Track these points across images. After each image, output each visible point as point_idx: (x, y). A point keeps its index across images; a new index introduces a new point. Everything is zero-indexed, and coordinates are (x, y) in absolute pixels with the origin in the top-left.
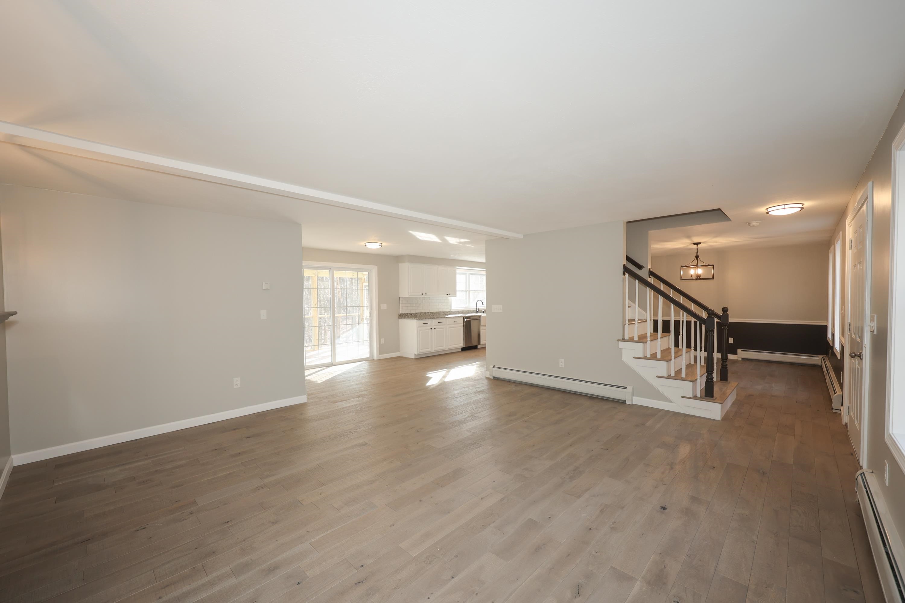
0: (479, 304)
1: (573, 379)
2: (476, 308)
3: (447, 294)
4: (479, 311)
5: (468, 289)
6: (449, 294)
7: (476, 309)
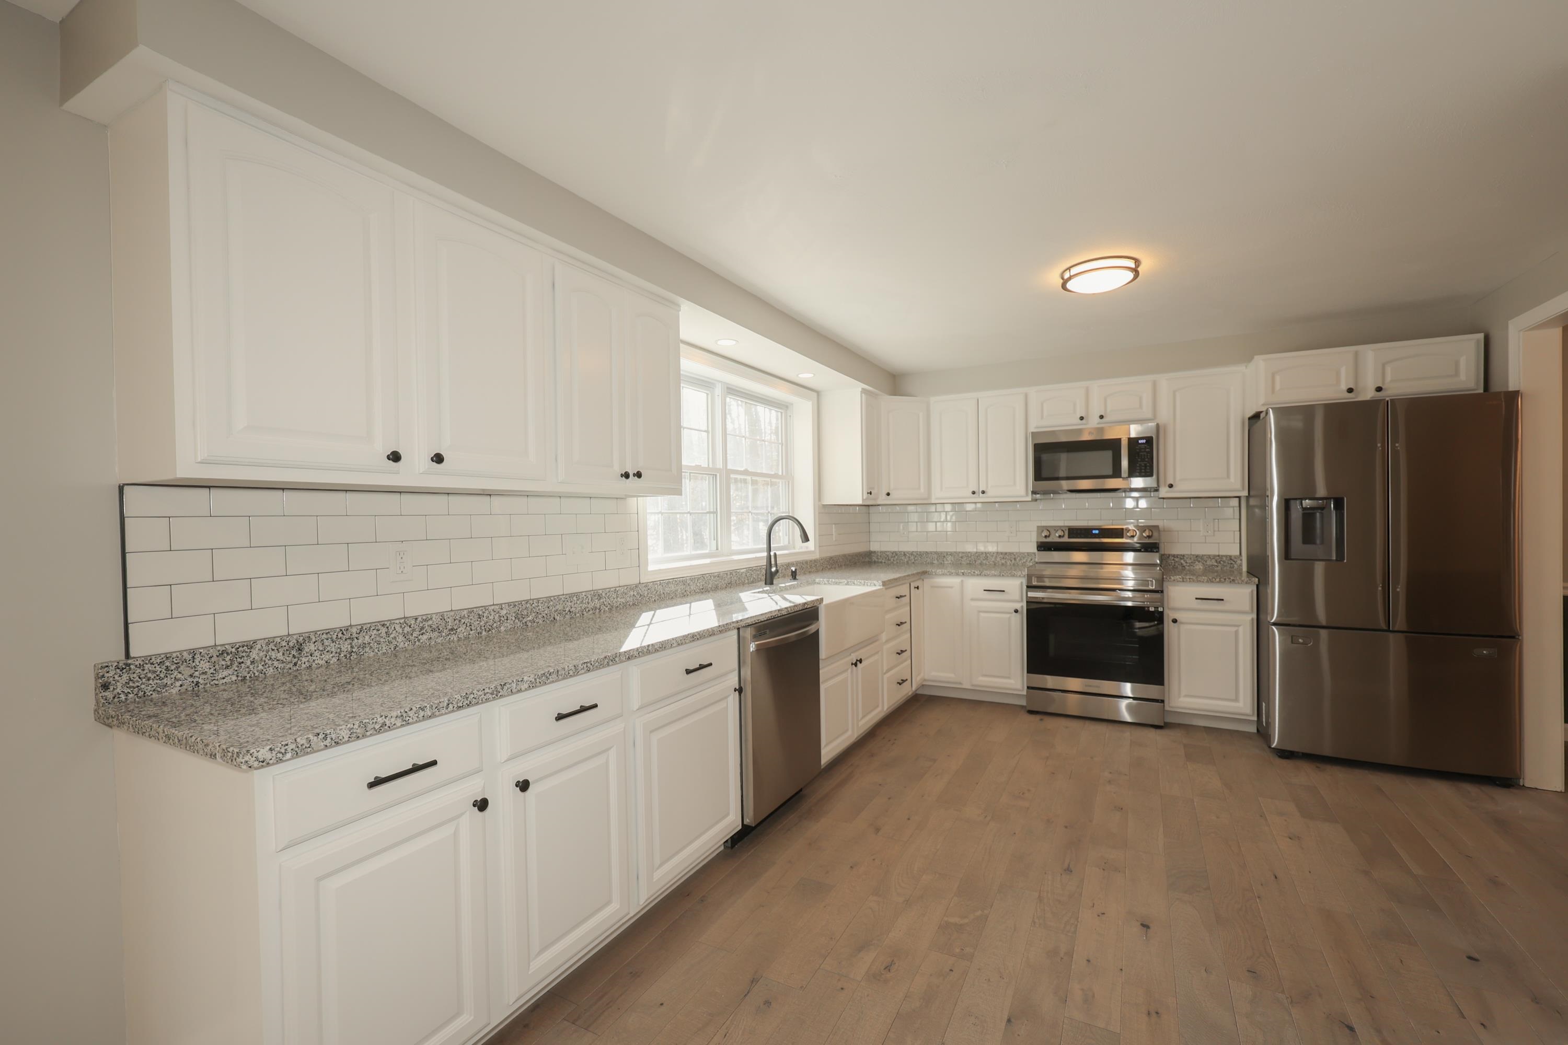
0: (785, 536)
2: (765, 554)
3: (626, 475)
4: (777, 571)
5: (720, 465)
6: (639, 475)
7: (764, 562)
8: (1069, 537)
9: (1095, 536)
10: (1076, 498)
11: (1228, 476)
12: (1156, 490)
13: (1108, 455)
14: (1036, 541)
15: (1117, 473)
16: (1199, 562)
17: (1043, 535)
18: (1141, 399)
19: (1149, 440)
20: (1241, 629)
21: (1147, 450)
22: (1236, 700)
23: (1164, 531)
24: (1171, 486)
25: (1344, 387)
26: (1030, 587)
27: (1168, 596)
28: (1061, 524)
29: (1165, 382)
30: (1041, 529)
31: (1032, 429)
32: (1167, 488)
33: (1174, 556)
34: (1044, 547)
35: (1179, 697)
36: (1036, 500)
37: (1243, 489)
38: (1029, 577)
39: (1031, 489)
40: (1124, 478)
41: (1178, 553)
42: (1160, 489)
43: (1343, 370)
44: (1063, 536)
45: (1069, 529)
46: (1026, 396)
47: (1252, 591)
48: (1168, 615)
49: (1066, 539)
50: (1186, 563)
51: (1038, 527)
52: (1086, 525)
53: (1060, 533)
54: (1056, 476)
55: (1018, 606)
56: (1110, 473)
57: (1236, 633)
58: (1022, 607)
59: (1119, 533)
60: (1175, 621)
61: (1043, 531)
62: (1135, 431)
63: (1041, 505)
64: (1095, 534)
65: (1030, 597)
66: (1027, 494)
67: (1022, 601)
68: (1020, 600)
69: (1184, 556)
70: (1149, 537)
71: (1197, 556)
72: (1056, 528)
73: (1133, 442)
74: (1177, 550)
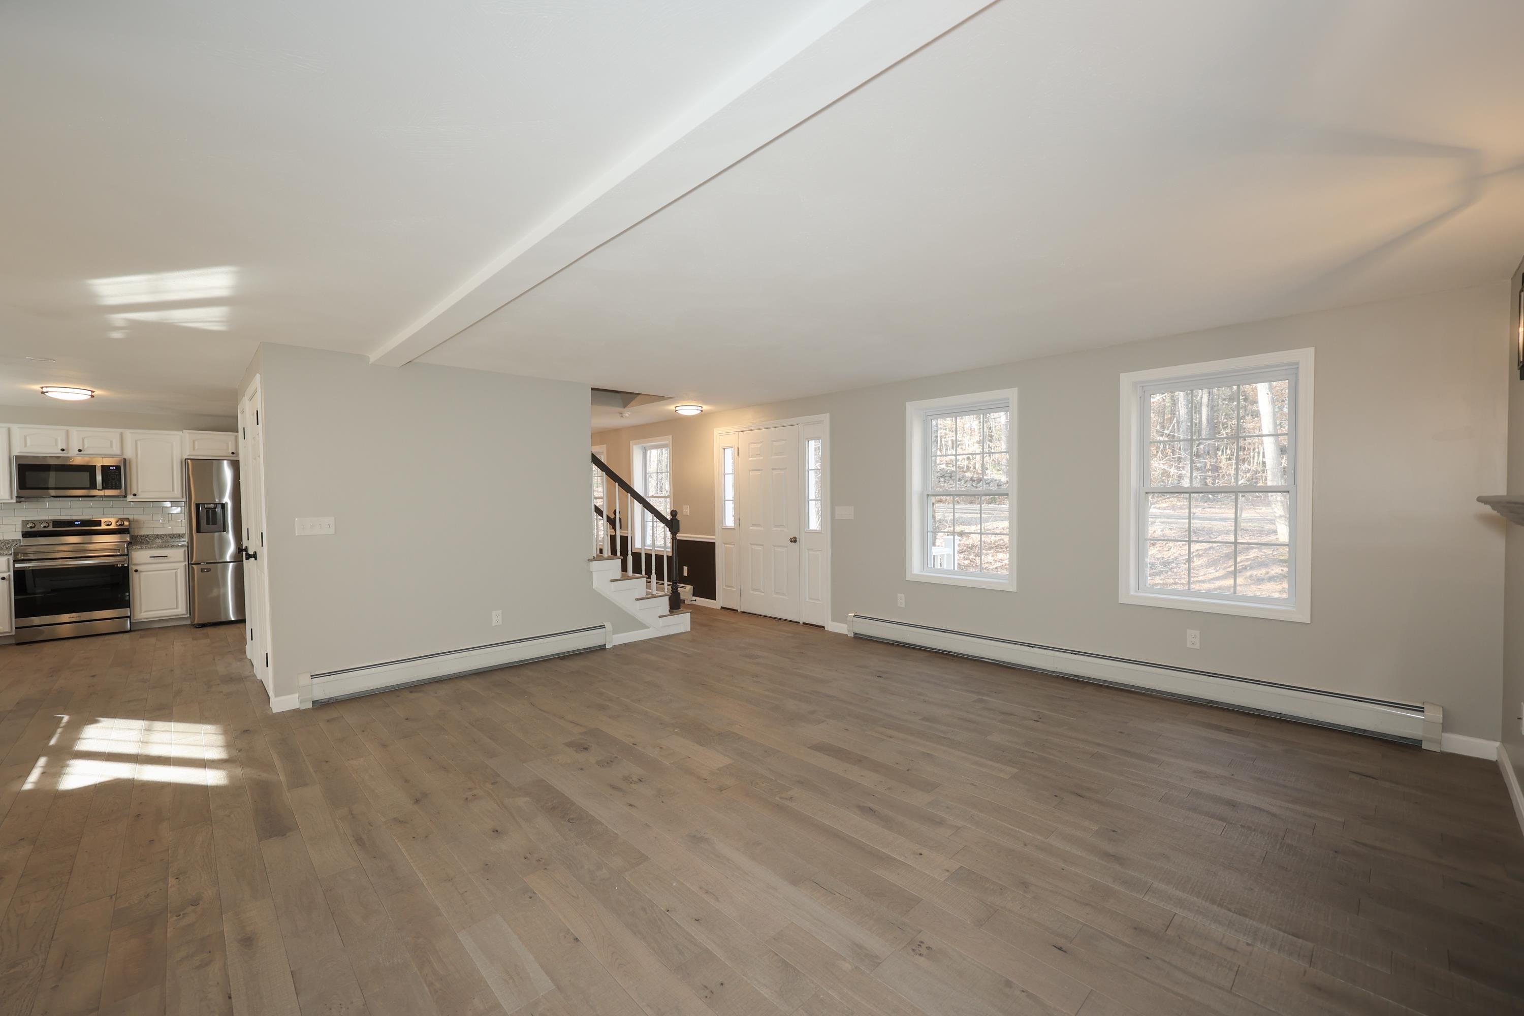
1: (521, 641)
8: (53, 527)
9: (77, 526)
10: (60, 501)
11: (173, 490)
12: (125, 497)
13: (86, 475)
14: (21, 531)
15: (93, 486)
16: (159, 538)
17: (28, 526)
18: (111, 442)
19: (118, 468)
20: (179, 571)
21: (116, 474)
22: (177, 608)
23: (134, 521)
24: (135, 495)
25: (231, 451)
26: (16, 561)
27: (131, 557)
28: (46, 518)
29: (129, 435)
30: (25, 523)
31: (17, 451)
32: (133, 497)
33: (141, 536)
34: (26, 535)
35: (141, 612)
36: (21, 502)
37: (183, 497)
38: (16, 554)
39: (15, 493)
40: (99, 490)
41: (144, 534)
42: (127, 496)
43: (230, 443)
44: (48, 527)
45: (53, 522)
46: (9, 430)
47: (185, 551)
48: (132, 568)
49: (51, 528)
50: (150, 539)
51: (23, 521)
52: (70, 518)
53: (44, 524)
54: (46, 486)
55: (5, 575)
56: (88, 486)
57: (176, 573)
58: (9, 575)
59: (99, 523)
60: (136, 571)
61: (28, 524)
62: (107, 462)
63: (25, 505)
64: (77, 524)
65: (17, 567)
66: (12, 498)
67: (9, 571)
68: (7, 570)
69: (148, 535)
70: (120, 525)
71: (157, 535)
72: (41, 522)
73: (105, 469)
74: (144, 532)
